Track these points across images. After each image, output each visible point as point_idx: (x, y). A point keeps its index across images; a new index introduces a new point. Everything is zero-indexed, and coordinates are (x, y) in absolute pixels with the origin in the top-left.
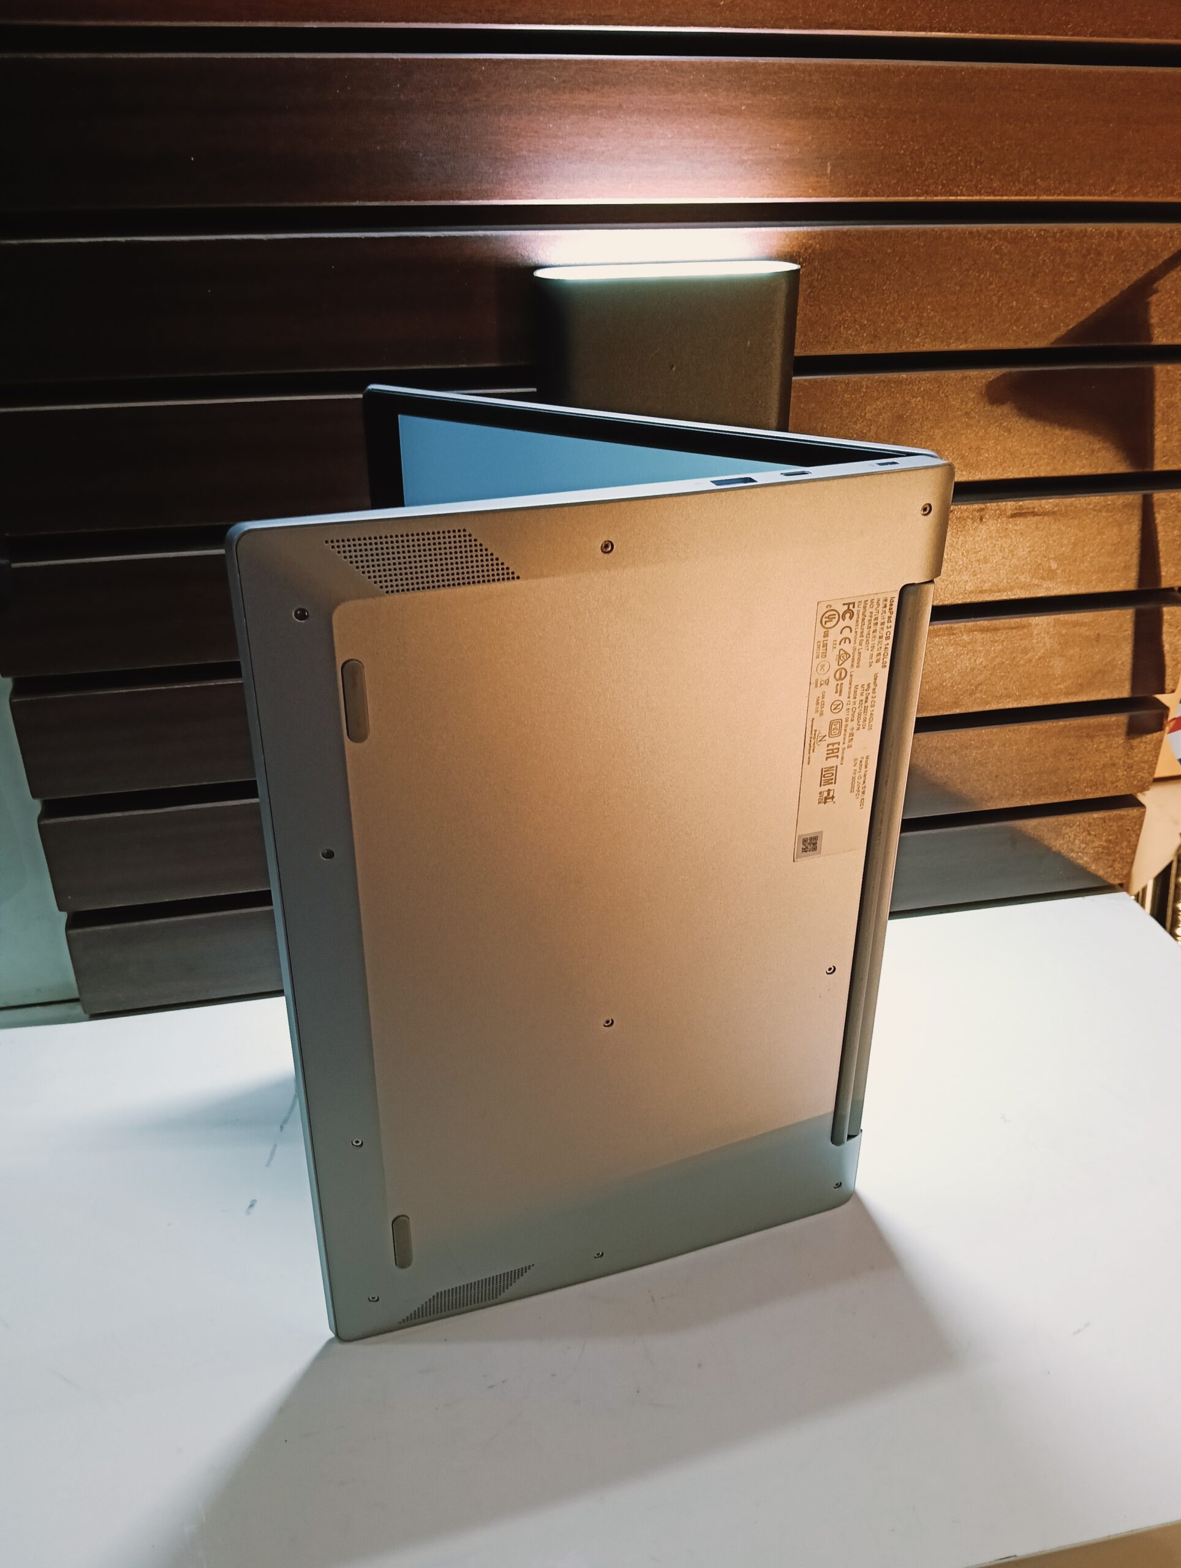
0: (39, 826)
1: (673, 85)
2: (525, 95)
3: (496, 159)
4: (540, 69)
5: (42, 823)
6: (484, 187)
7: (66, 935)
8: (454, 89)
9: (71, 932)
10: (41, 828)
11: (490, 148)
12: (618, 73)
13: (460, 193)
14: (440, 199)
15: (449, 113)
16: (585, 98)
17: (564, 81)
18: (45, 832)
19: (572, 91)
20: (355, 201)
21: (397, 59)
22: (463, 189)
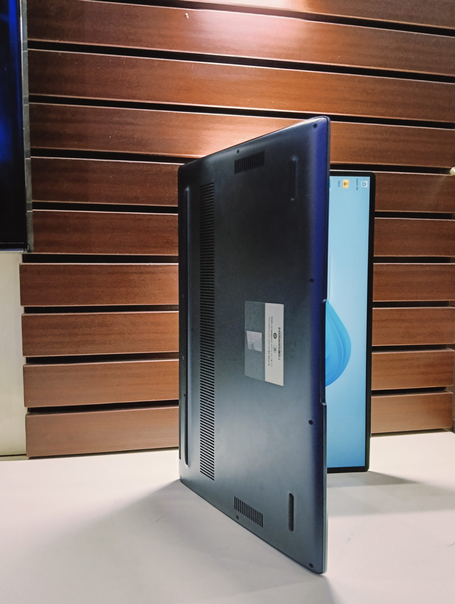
0: (23, 368)
1: (259, 124)
2: (213, 125)
3: (204, 143)
4: (218, 118)
5: (24, 367)
6: (200, 151)
7: (26, 417)
8: (192, 122)
9: (27, 416)
10: (24, 368)
11: (202, 140)
12: (241, 120)
13: (193, 152)
14: (186, 154)
15: (190, 129)
16: (231, 127)
17: (225, 122)
18: (25, 370)
19: (228, 125)
20: (160, 152)
21: (175, 113)
22: (193, 151)
